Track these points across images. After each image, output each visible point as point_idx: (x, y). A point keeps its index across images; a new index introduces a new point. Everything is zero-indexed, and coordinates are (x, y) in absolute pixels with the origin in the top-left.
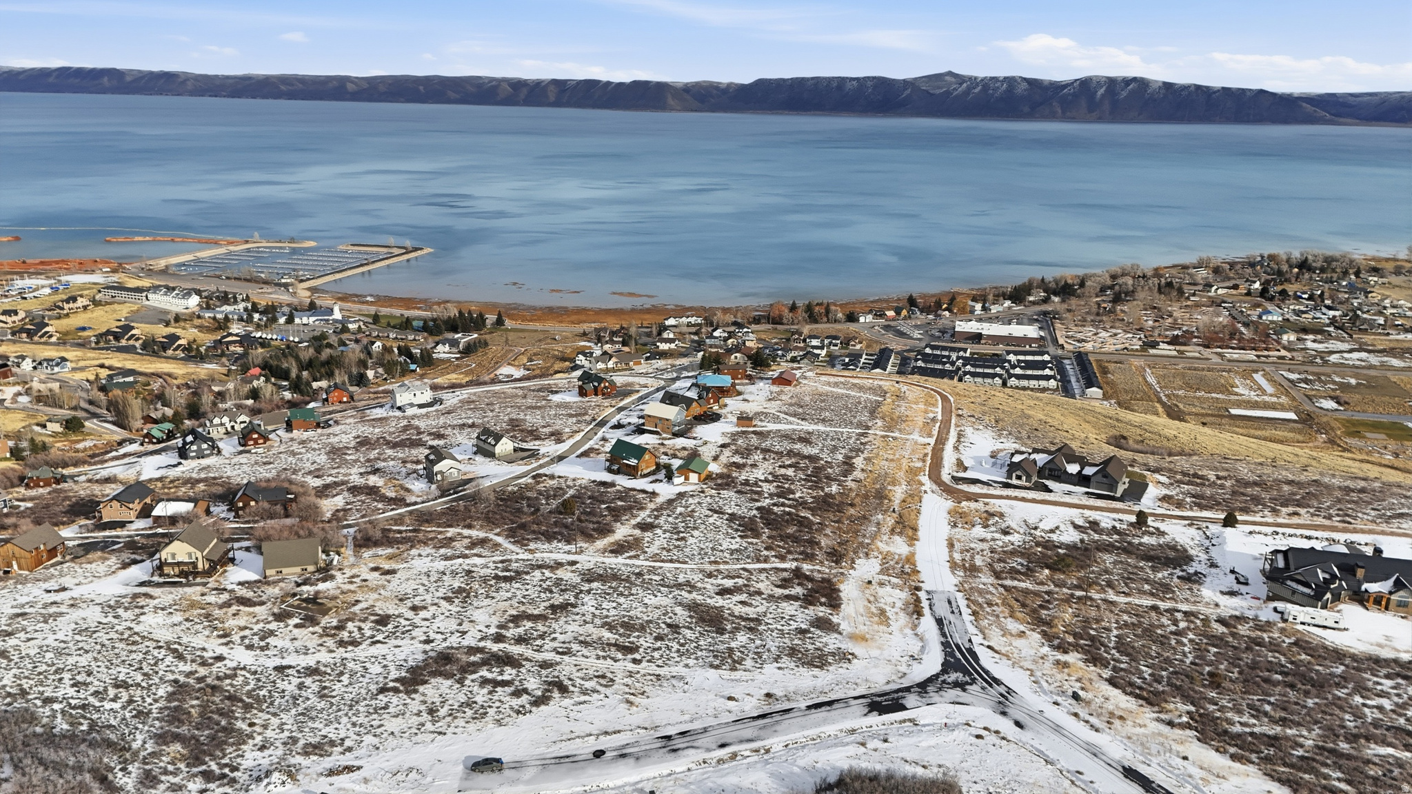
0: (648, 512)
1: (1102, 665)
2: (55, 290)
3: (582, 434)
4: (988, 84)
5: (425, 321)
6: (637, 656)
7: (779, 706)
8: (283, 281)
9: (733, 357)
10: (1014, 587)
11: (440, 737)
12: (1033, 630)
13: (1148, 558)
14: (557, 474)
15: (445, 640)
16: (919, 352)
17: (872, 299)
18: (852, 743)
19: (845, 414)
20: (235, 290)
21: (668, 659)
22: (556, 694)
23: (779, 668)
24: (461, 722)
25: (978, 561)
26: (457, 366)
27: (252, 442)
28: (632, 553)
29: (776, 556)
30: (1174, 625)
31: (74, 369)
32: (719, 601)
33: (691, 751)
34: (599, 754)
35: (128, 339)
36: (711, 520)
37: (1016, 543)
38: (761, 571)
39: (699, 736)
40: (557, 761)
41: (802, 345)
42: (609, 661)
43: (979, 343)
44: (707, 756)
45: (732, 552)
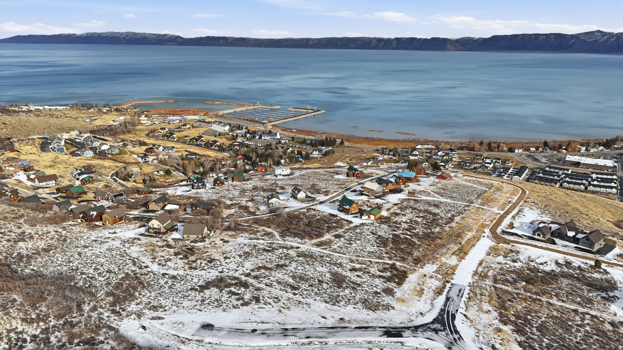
0: (343, 230)
1: (522, 334)
2: (181, 121)
3: (338, 193)
4: (620, 36)
5: (312, 141)
6: (296, 292)
7: (343, 324)
8: (263, 122)
9: (424, 164)
10: (501, 288)
11: (199, 312)
12: (495, 311)
13: (589, 285)
14: (317, 209)
15: (228, 272)
16: (542, 169)
17: (525, 142)
18: (366, 347)
19: (464, 195)
20: (242, 124)
21: (309, 296)
22: (253, 303)
23: (354, 308)
24: (210, 307)
25: (490, 274)
26: (320, 161)
27: (217, 185)
28: (325, 247)
29: (388, 257)
30: (581, 321)
31: (176, 151)
32: (349, 274)
33: (293, 337)
34: (254, 331)
35: (200, 141)
36: (369, 237)
37: (517, 267)
38: (377, 263)
39: (301, 331)
40: (236, 330)
41: (481, 161)
42: (284, 292)
43: (578, 167)
44: (298, 340)
45: (369, 252)
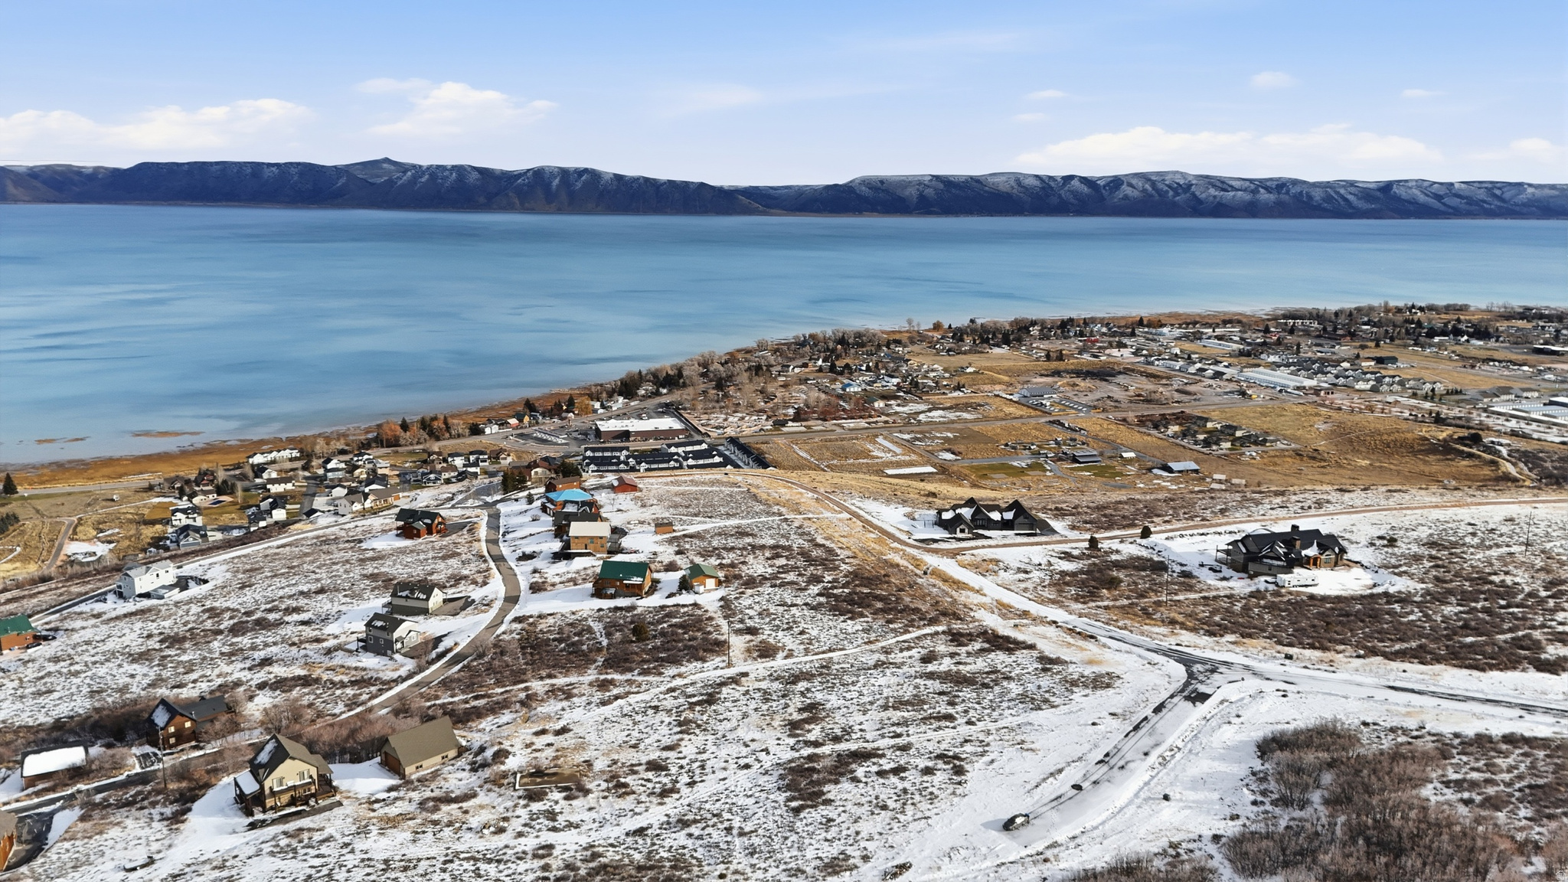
4: (436, 172)
6: (963, 720)
7: (1134, 718)
29: (906, 626)
33: (1133, 764)
38: (918, 639)
39: (1120, 754)
40: (1057, 802)
43: (634, 440)
44: (1147, 763)
45: (865, 632)
